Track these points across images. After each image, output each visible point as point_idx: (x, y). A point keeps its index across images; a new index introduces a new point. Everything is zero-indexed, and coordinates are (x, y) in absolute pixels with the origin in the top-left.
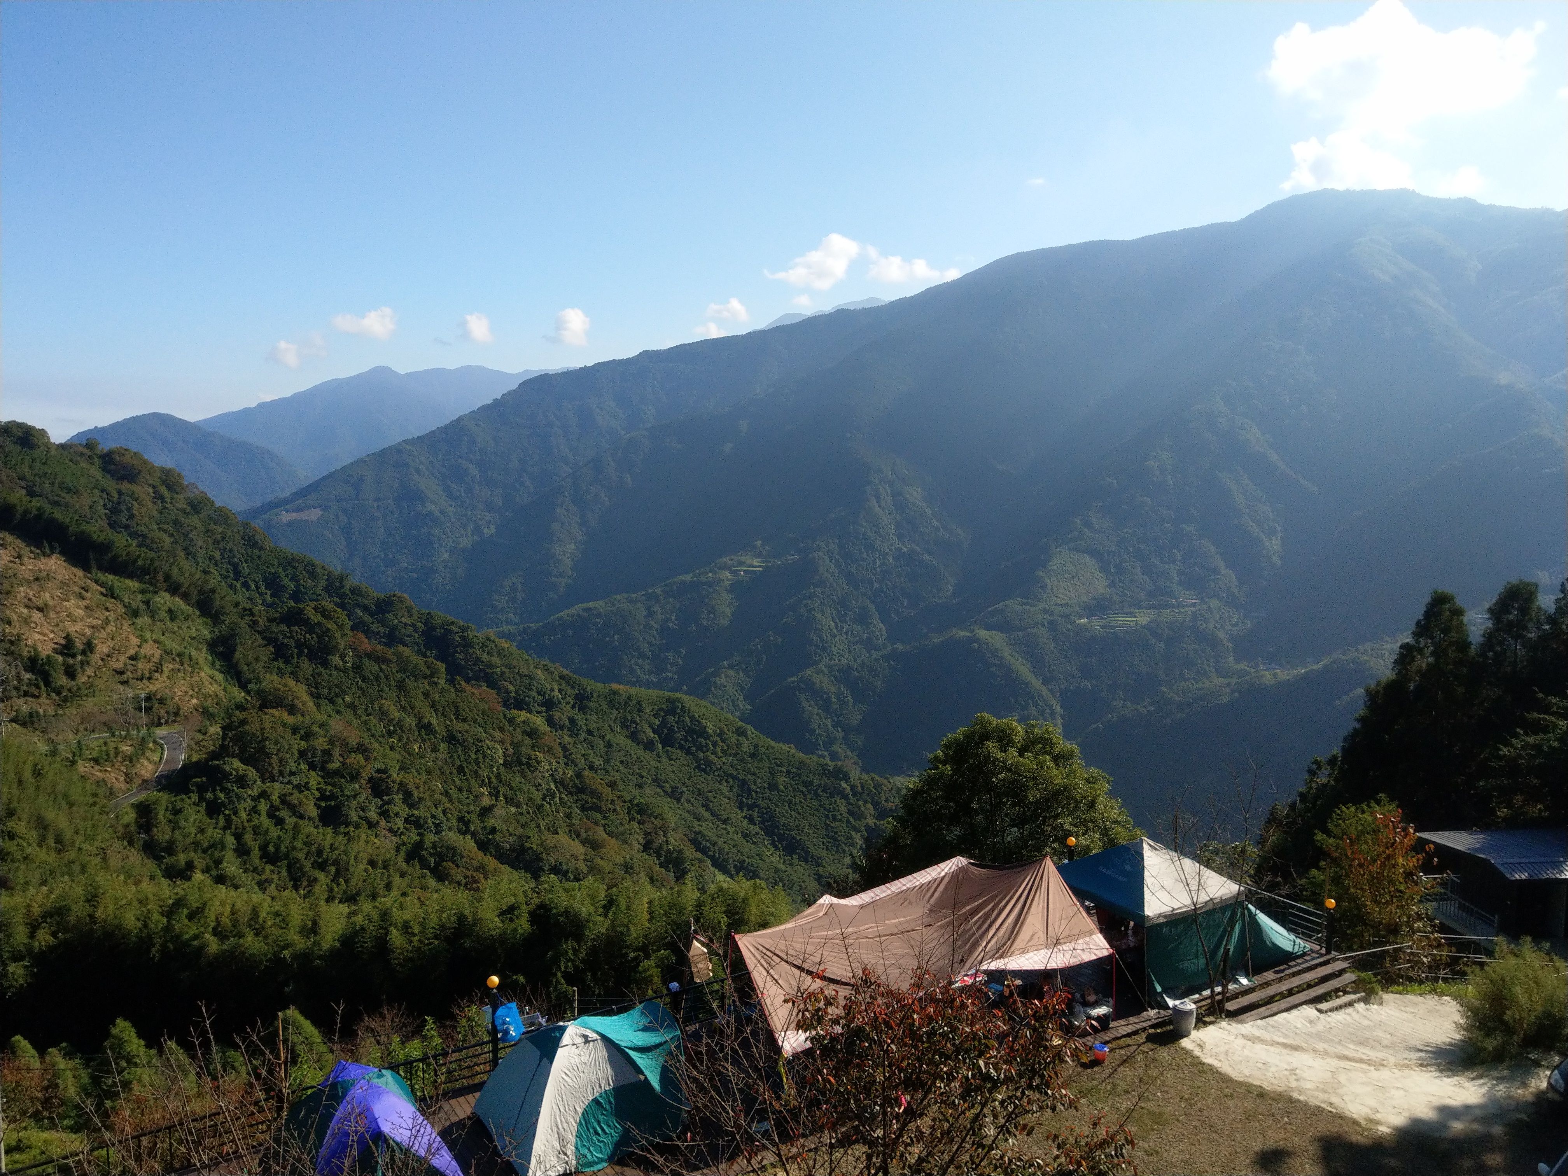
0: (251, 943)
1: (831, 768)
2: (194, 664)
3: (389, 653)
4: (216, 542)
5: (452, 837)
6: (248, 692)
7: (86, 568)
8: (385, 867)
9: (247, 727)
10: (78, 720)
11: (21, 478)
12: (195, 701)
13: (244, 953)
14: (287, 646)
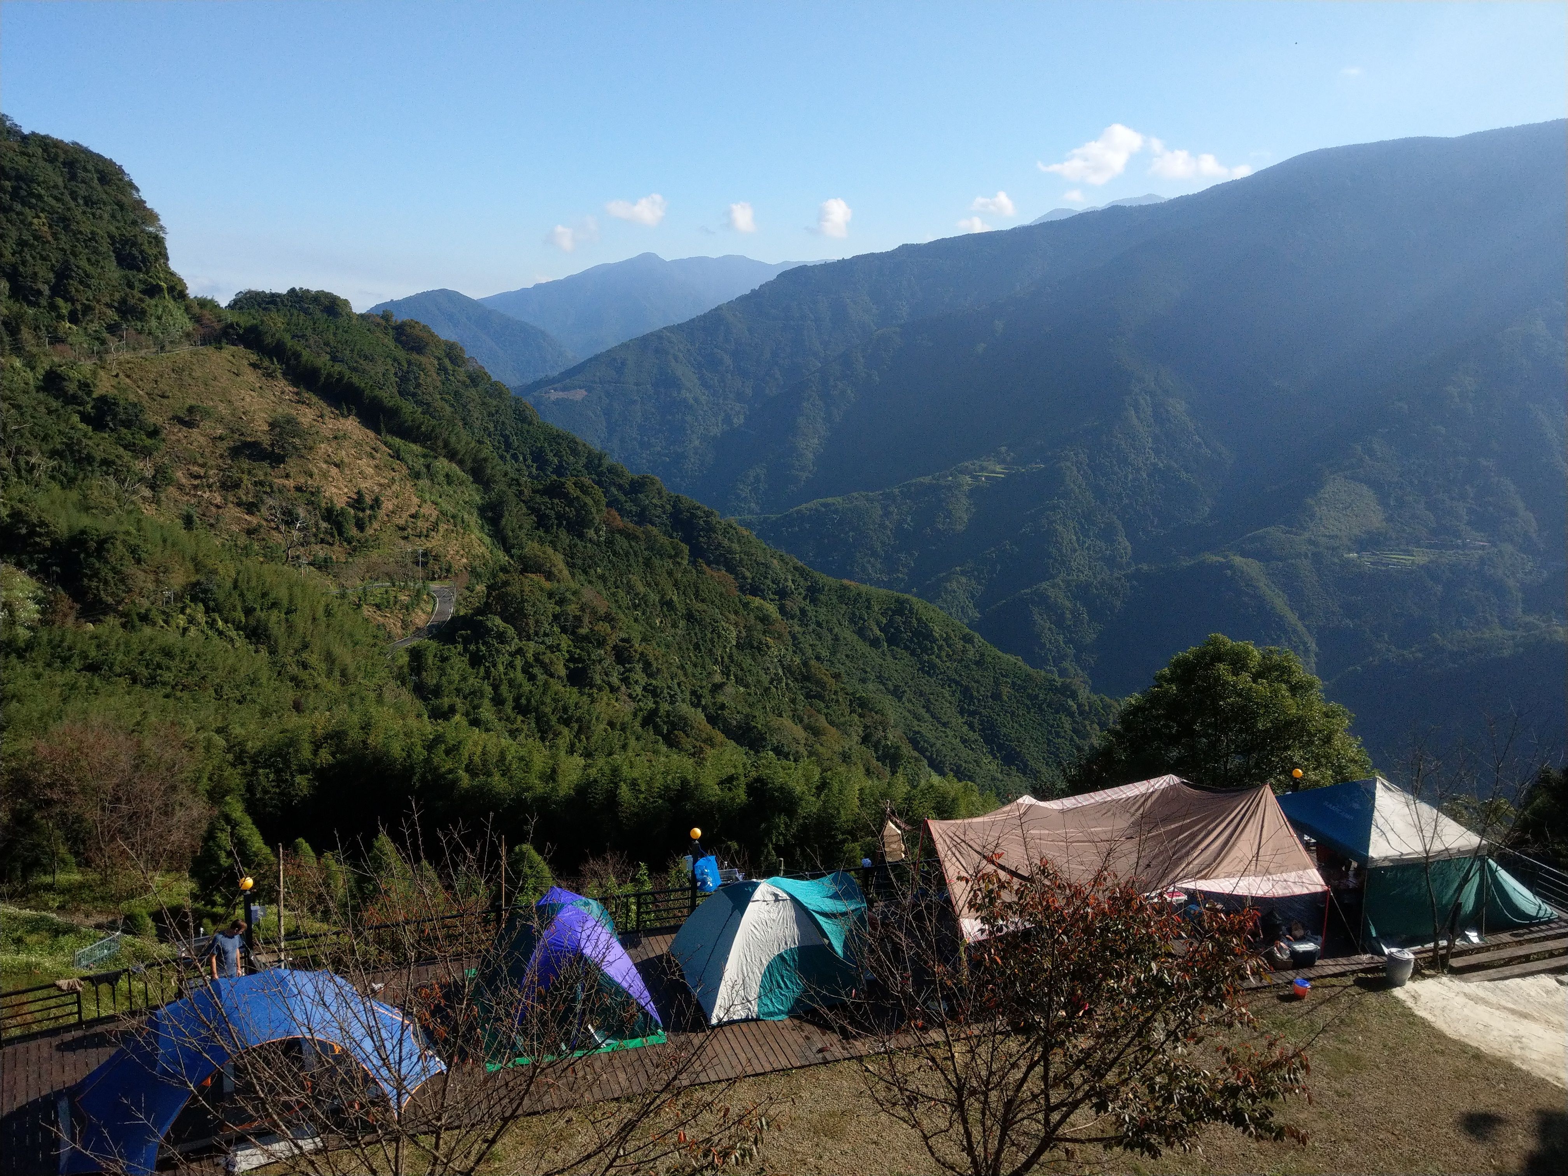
0: (498, 783)
1: (1059, 684)
2: (466, 526)
3: (639, 531)
4: (490, 415)
5: (685, 709)
6: (512, 557)
7: (378, 431)
8: (623, 729)
9: (509, 589)
10: (364, 568)
11: (327, 344)
12: (465, 560)
13: (490, 790)
14: (548, 517)
